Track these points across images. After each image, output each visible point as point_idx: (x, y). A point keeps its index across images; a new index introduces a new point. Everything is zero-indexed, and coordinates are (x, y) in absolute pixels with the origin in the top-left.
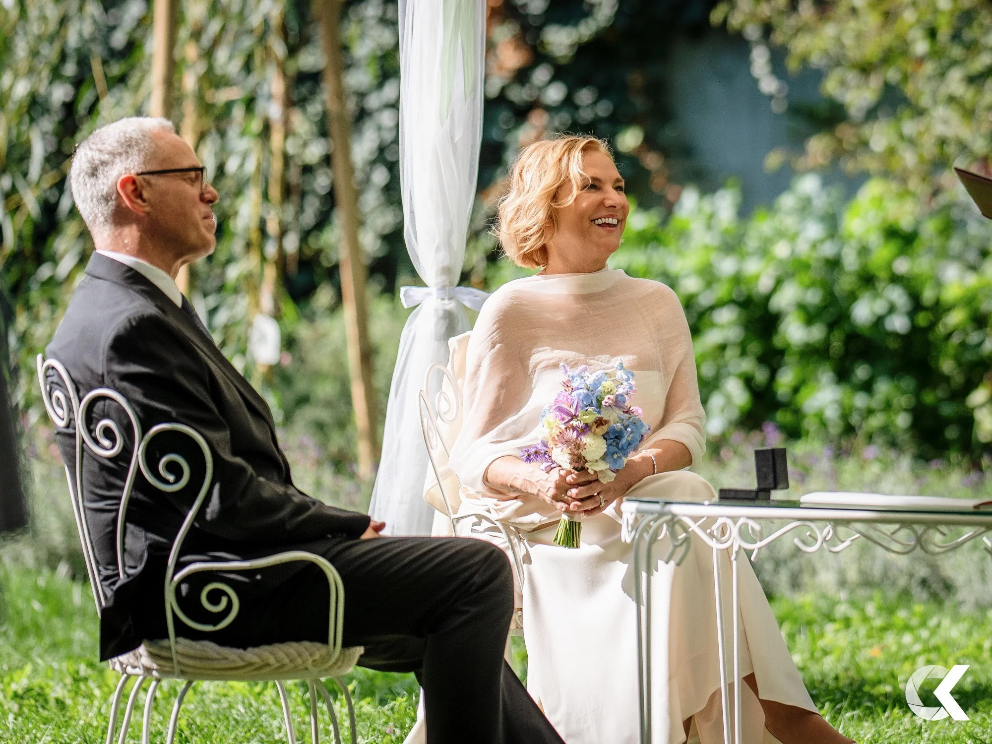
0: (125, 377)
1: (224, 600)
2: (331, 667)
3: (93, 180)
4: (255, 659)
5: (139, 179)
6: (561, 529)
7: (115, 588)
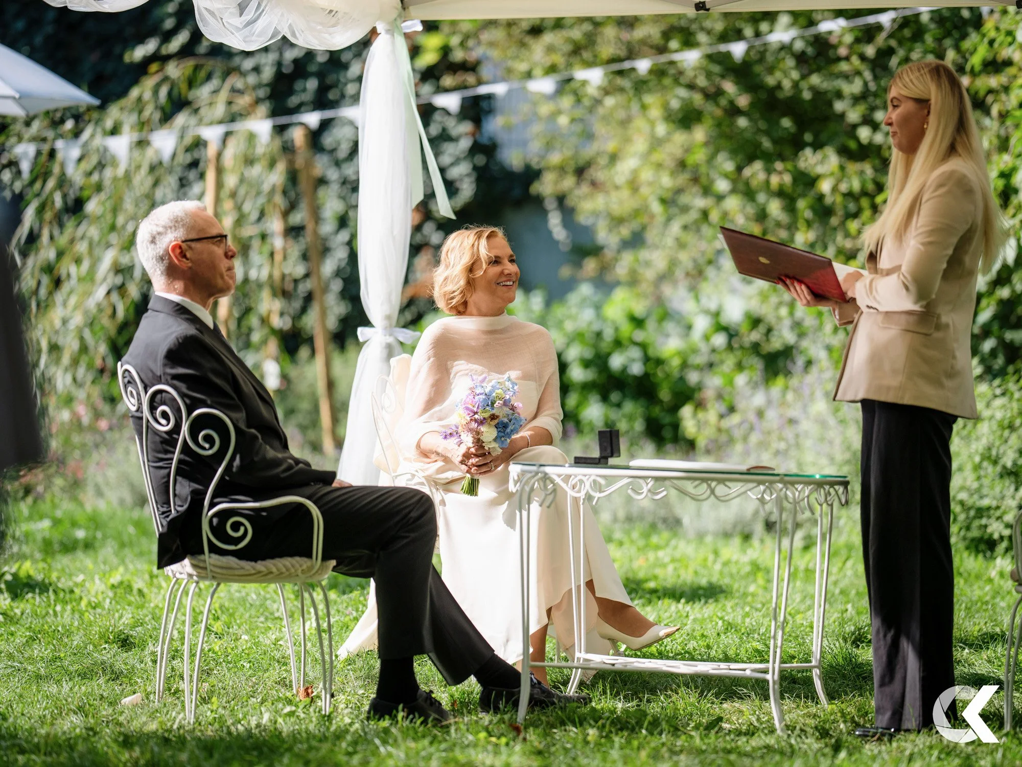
0: (175, 377)
1: (242, 529)
2: (314, 574)
3: (153, 246)
4: (263, 569)
5: (184, 246)
6: (465, 483)
7: (168, 519)
